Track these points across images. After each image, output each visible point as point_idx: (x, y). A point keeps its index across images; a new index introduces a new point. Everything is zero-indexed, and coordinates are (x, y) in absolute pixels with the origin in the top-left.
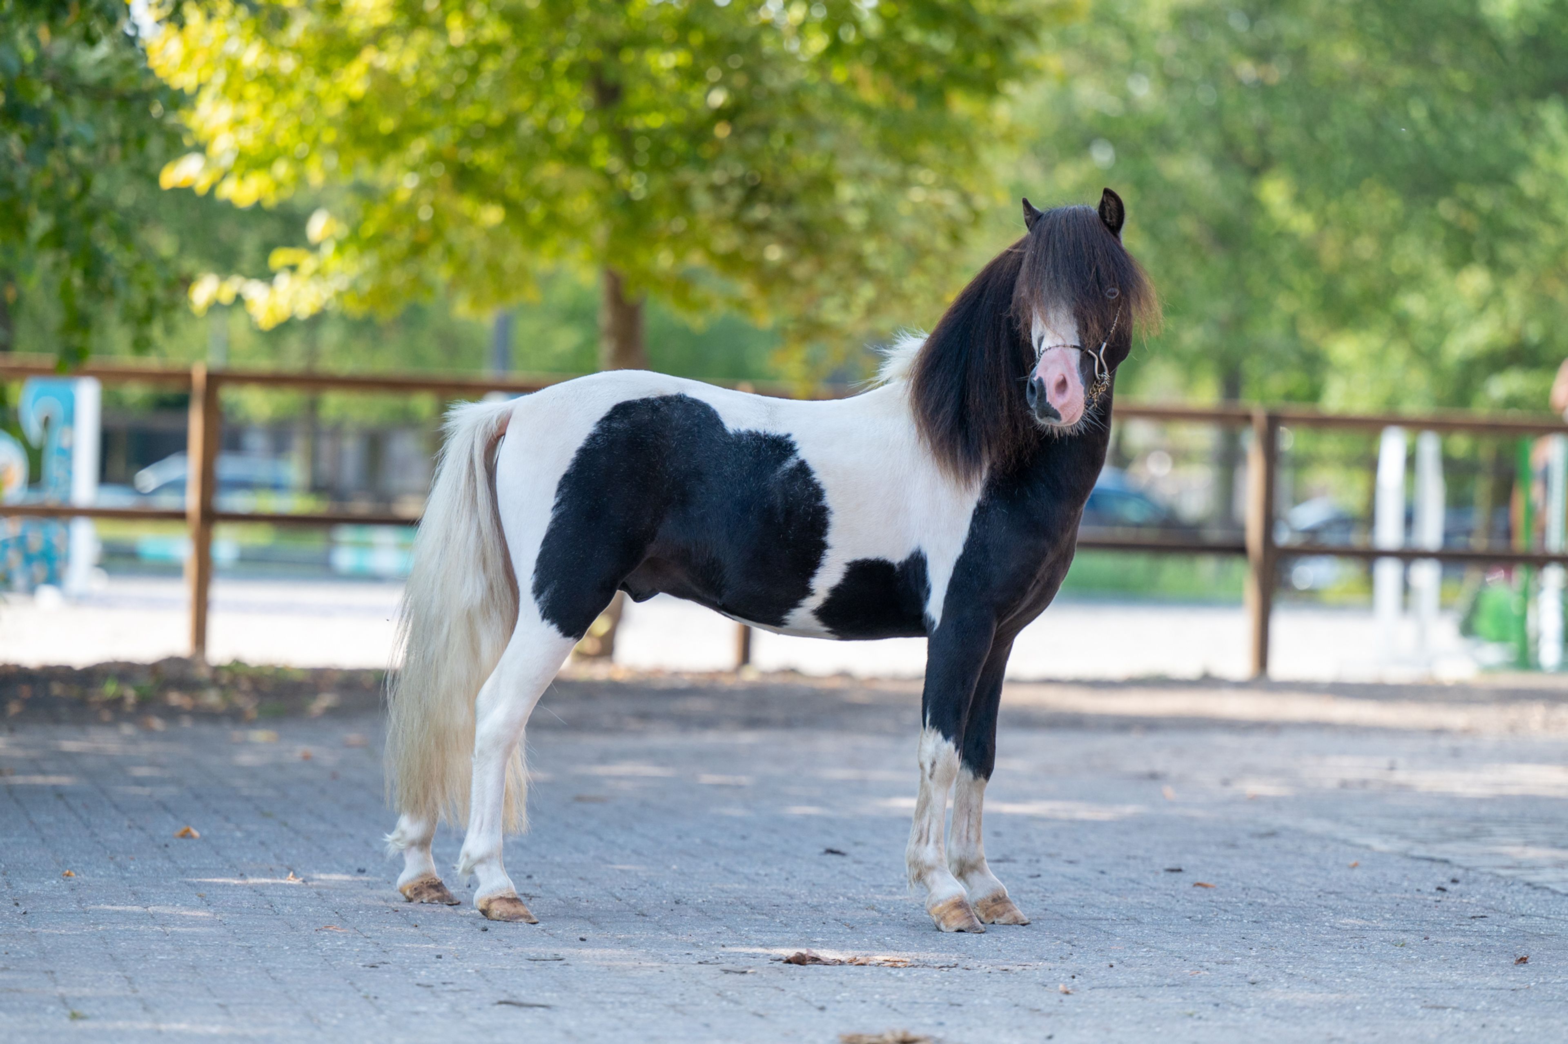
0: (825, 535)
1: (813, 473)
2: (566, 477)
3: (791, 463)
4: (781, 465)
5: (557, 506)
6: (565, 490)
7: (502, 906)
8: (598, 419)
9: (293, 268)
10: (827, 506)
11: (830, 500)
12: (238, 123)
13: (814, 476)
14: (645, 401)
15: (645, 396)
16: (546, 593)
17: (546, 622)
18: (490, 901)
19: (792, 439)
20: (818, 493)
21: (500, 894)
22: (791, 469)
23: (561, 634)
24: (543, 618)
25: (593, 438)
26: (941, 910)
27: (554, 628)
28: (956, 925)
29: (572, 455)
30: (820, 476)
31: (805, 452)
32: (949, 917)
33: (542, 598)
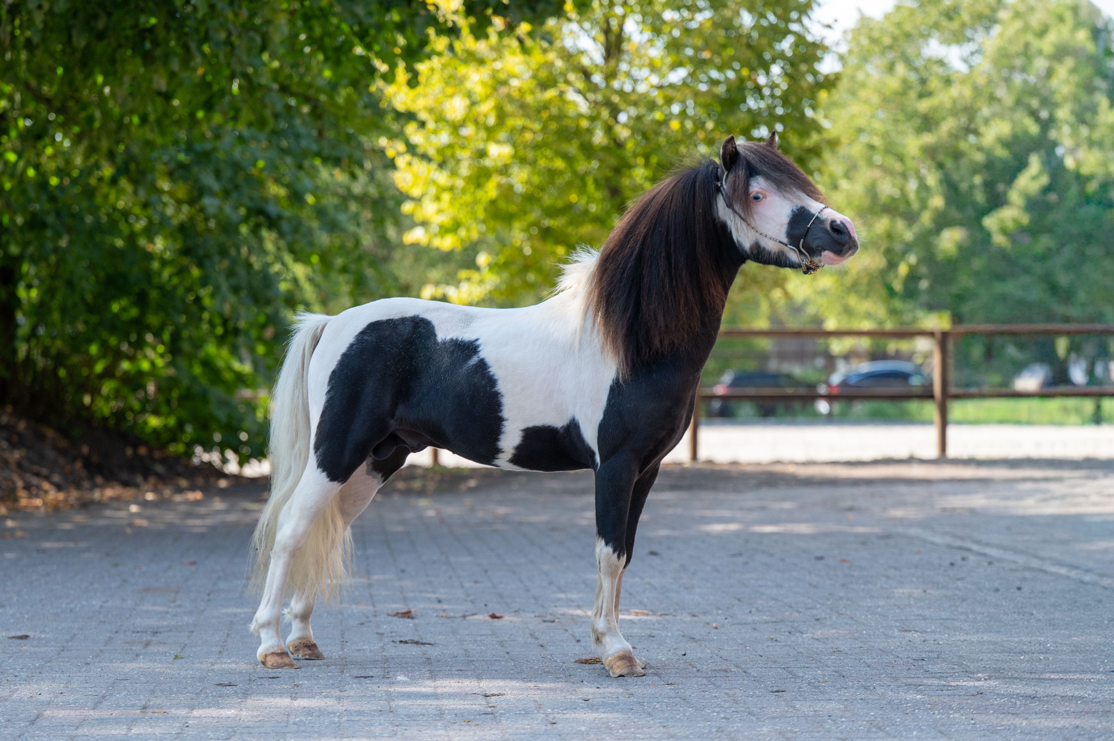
0: (501, 411)
1: (489, 367)
2: (334, 372)
3: (474, 360)
4: (466, 363)
5: (329, 392)
6: (333, 382)
7: (274, 659)
8: (357, 333)
9: (468, 279)
10: (499, 391)
11: (502, 387)
12: (440, 211)
13: (490, 370)
14: (389, 322)
15: (391, 318)
16: (320, 450)
17: (320, 470)
18: (266, 656)
19: (478, 343)
20: (492, 382)
21: (272, 651)
22: (473, 366)
23: (328, 479)
24: (318, 466)
25: (352, 346)
26: (610, 661)
27: (324, 474)
28: (618, 672)
29: (339, 358)
30: (495, 370)
31: (485, 353)
32: (615, 667)
33: (318, 453)
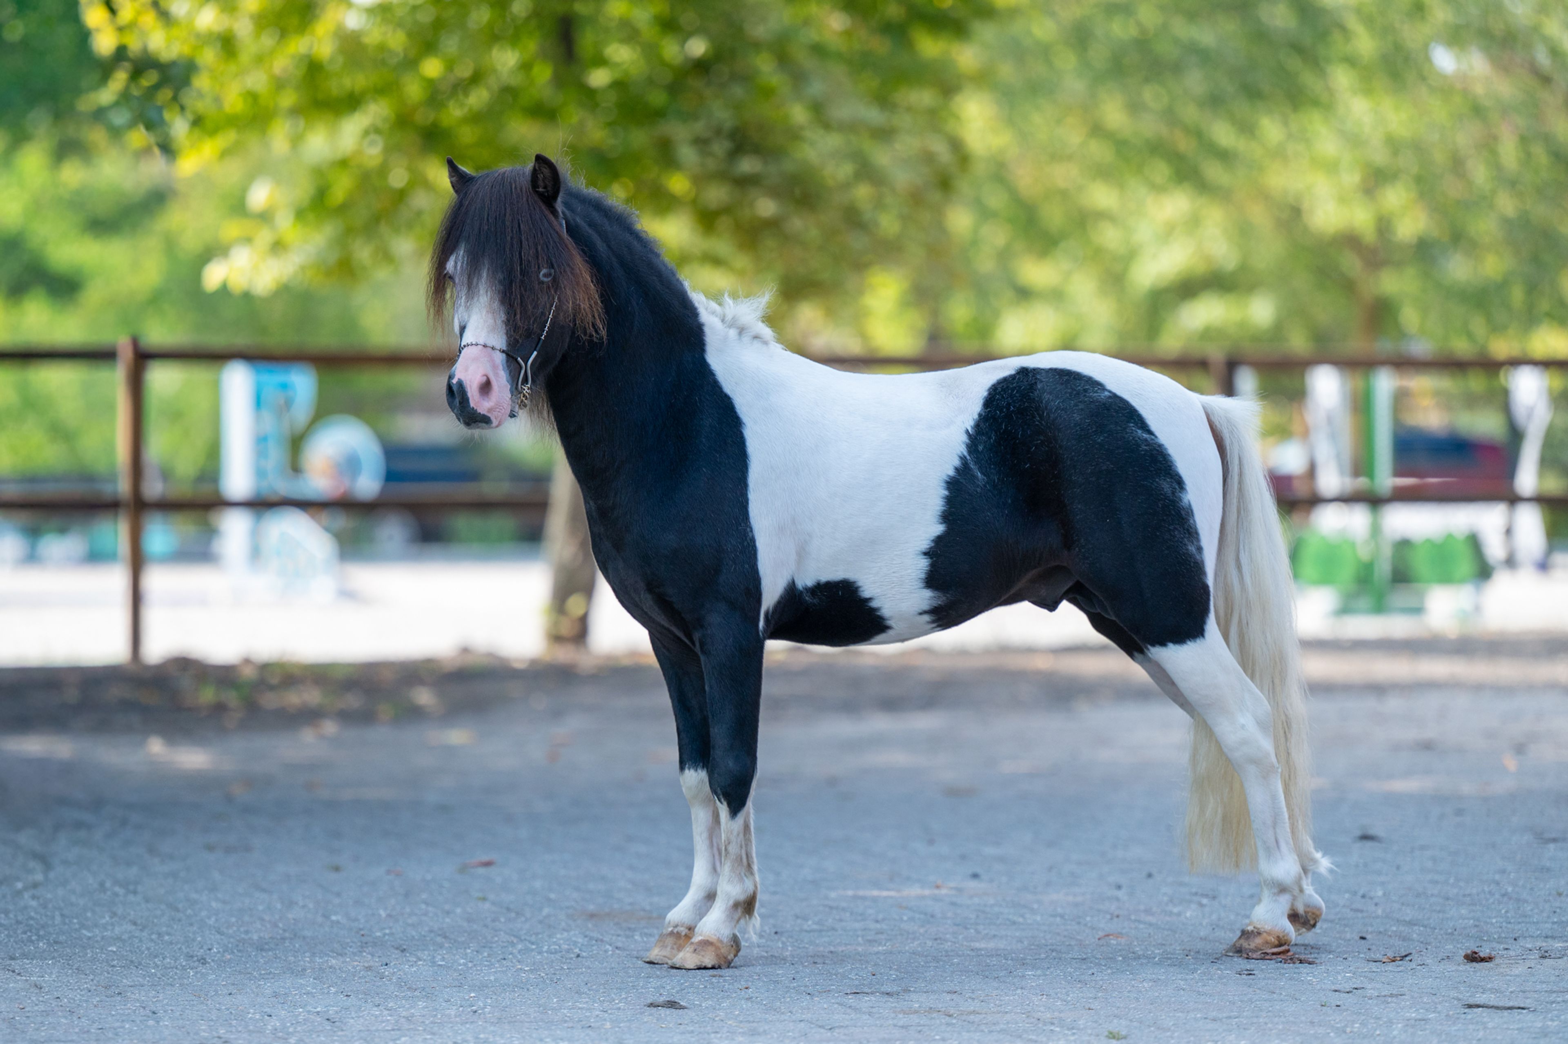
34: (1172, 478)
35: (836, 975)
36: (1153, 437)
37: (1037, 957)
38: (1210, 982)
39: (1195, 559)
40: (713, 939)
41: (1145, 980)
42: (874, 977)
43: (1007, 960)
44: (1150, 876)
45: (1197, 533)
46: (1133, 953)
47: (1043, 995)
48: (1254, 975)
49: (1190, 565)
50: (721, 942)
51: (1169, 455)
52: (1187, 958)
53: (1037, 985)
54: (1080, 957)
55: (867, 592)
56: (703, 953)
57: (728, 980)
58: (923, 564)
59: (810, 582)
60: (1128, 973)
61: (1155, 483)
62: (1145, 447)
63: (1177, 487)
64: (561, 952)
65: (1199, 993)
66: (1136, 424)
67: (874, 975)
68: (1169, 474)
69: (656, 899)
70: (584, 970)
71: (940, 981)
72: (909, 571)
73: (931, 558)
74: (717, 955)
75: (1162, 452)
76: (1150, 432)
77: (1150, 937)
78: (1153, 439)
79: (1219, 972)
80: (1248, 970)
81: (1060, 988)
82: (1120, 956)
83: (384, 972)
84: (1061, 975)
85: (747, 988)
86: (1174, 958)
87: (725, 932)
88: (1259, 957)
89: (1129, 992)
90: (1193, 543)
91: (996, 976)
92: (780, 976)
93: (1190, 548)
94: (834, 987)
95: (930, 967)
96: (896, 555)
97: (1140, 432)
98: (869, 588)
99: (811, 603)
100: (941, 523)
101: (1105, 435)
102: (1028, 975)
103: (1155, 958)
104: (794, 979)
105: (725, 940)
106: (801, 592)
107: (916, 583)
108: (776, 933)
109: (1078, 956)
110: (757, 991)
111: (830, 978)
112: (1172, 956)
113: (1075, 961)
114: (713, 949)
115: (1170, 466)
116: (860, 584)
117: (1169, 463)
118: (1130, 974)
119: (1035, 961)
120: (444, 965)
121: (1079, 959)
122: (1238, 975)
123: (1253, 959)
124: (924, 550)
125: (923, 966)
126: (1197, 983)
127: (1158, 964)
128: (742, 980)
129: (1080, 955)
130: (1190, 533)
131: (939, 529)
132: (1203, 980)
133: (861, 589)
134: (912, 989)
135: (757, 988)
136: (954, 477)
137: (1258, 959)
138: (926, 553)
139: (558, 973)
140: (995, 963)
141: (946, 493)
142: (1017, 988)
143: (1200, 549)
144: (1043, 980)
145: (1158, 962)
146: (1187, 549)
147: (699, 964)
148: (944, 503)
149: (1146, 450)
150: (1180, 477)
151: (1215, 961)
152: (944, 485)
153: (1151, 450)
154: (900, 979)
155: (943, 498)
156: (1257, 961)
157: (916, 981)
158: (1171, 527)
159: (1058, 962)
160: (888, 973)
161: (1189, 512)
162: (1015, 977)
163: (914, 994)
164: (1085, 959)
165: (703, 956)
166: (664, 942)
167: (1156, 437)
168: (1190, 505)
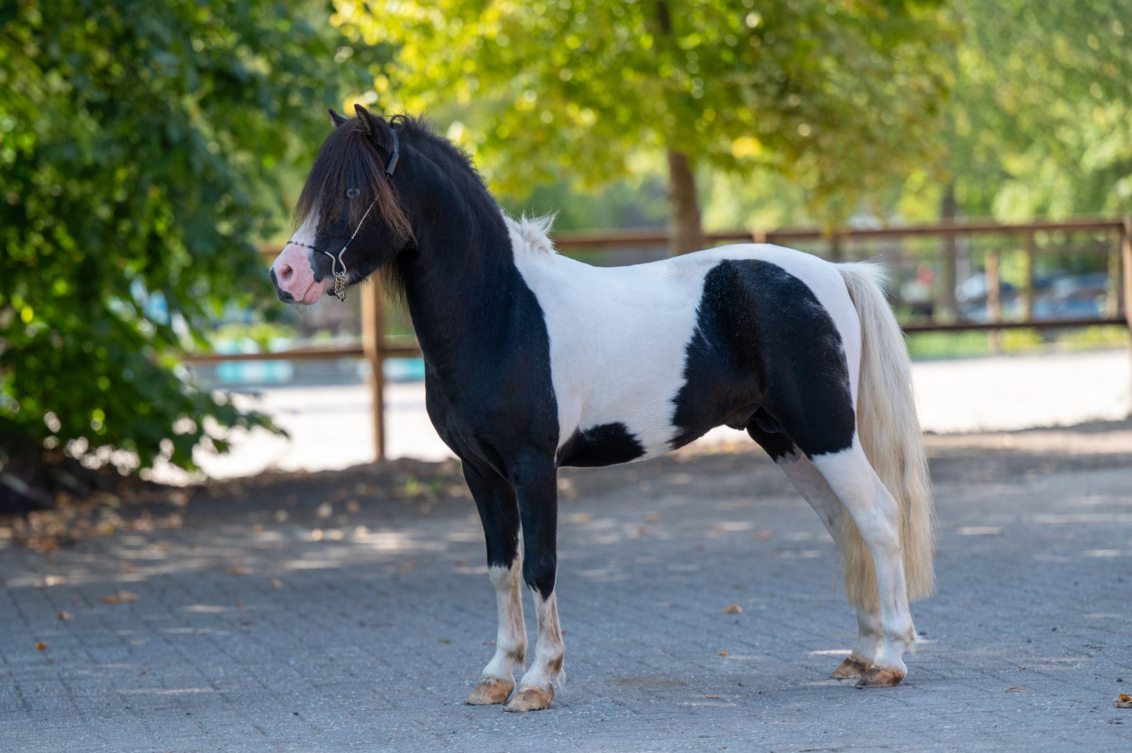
34: (833, 335)
35: (796, 733)
36: (820, 306)
37: (955, 711)
38: (1087, 731)
39: (845, 390)
40: (536, 688)
41: (1035, 731)
42: (826, 734)
43: (931, 714)
44: (1054, 629)
45: (848, 373)
46: (1031, 705)
47: (954, 748)
48: (1121, 723)
49: (842, 395)
50: (542, 690)
51: (831, 318)
52: (1072, 708)
53: (951, 738)
54: (988, 710)
55: (632, 430)
56: (531, 700)
57: (713, 740)
58: (672, 408)
59: (589, 427)
60: (1024, 724)
61: (822, 339)
62: (817, 314)
63: (836, 341)
64: (590, 716)
65: (1077, 743)
66: (809, 297)
67: (826, 732)
68: (832, 332)
69: (676, 664)
70: (604, 733)
71: (876, 736)
72: (662, 414)
73: (678, 404)
74: (541, 700)
75: (827, 317)
76: (818, 303)
77: (1046, 688)
78: (820, 308)
79: (1095, 721)
80: (1117, 719)
81: (969, 741)
82: (1020, 708)
83: (450, 740)
84: (971, 729)
85: (725, 748)
86: (1061, 709)
87: (544, 682)
88: (1127, 706)
89: (1022, 743)
90: (844, 379)
91: (921, 730)
92: (753, 736)
93: (842, 383)
94: (792, 745)
95: (871, 723)
96: (654, 402)
97: (811, 303)
98: (633, 428)
99: (590, 441)
100: (685, 378)
101: (789, 307)
102: (946, 729)
103: (1046, 709)
104: (763, 738)
105: (545, 689)
106: (583, 434)
107: (667, 422)
108: (760, 693)
109: (987, 709)
110: (733, 750)
111: (791, 736)
112: (1060, 707)
113: (984, 714)
114: (538, 696)
115: (832, 326)
116: (627, 425)
117: (832, 325)
118: (1025, 726)
119: (953, 715)
120: (499, 731)
121: (987, 711)
122: (1109, 724)
123: (1123, 708)
124: (673, 398)
125: (866, 723)
126: (1076, 733)
127: (1048, 715)
128: (723, 740)
129: (989, 708)
130: (843, 372)
131: (682, 382)
132: (1081, 729)
133: (627, 429)
134: (853, 745)
135: (732, 748)
136: (692, 345)
137: (1126, 708)
138: (674, 401)
139: (583, 737)
140: (921, 717)
141: (687, 356)
142: (935, 742)
143: (848, 384)
144: (957, 733)
145: (1049, 713)
146: (841, 384)
147: (529, 708)
148: (685, 364)
149: (816, 316)
150: (838, 334)
151: (1093, 710)
152: (685, 350)
153: (820, 316)
154: (845, 736)
155: (686, 360)
156: (1126, 710)
157: (857, 737)
158: (832, 369)
159: (971, 716)
160: (837, 730)
161: (844, 357)
162: (935, 731)
163: (854, 749)
164: (992, 712)
165: (531, 702)
166: (479, 689)
167: (822, 306)
168: (844, 353)
